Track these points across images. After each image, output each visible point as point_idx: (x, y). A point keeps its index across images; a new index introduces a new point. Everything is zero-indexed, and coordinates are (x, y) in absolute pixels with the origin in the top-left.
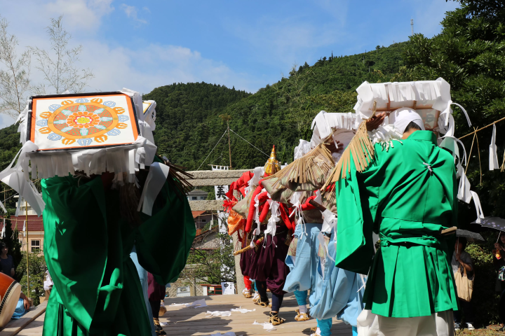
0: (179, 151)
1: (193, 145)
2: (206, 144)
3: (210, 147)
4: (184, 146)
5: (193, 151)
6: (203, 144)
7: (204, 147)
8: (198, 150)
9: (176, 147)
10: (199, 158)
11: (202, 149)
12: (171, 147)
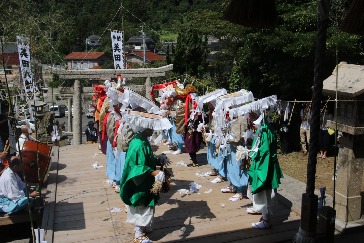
0: (79, 7)
1: (90, 3)
2: (99, 3)
3: (101, 5)
4: (83, 3)
5: (90, 7)
6: (97, 3)
7: (97, 5)
8: (93, 7)
9: (77, 4)
10: (94, 13)
11: (96, 6)
12: (74, 3)
